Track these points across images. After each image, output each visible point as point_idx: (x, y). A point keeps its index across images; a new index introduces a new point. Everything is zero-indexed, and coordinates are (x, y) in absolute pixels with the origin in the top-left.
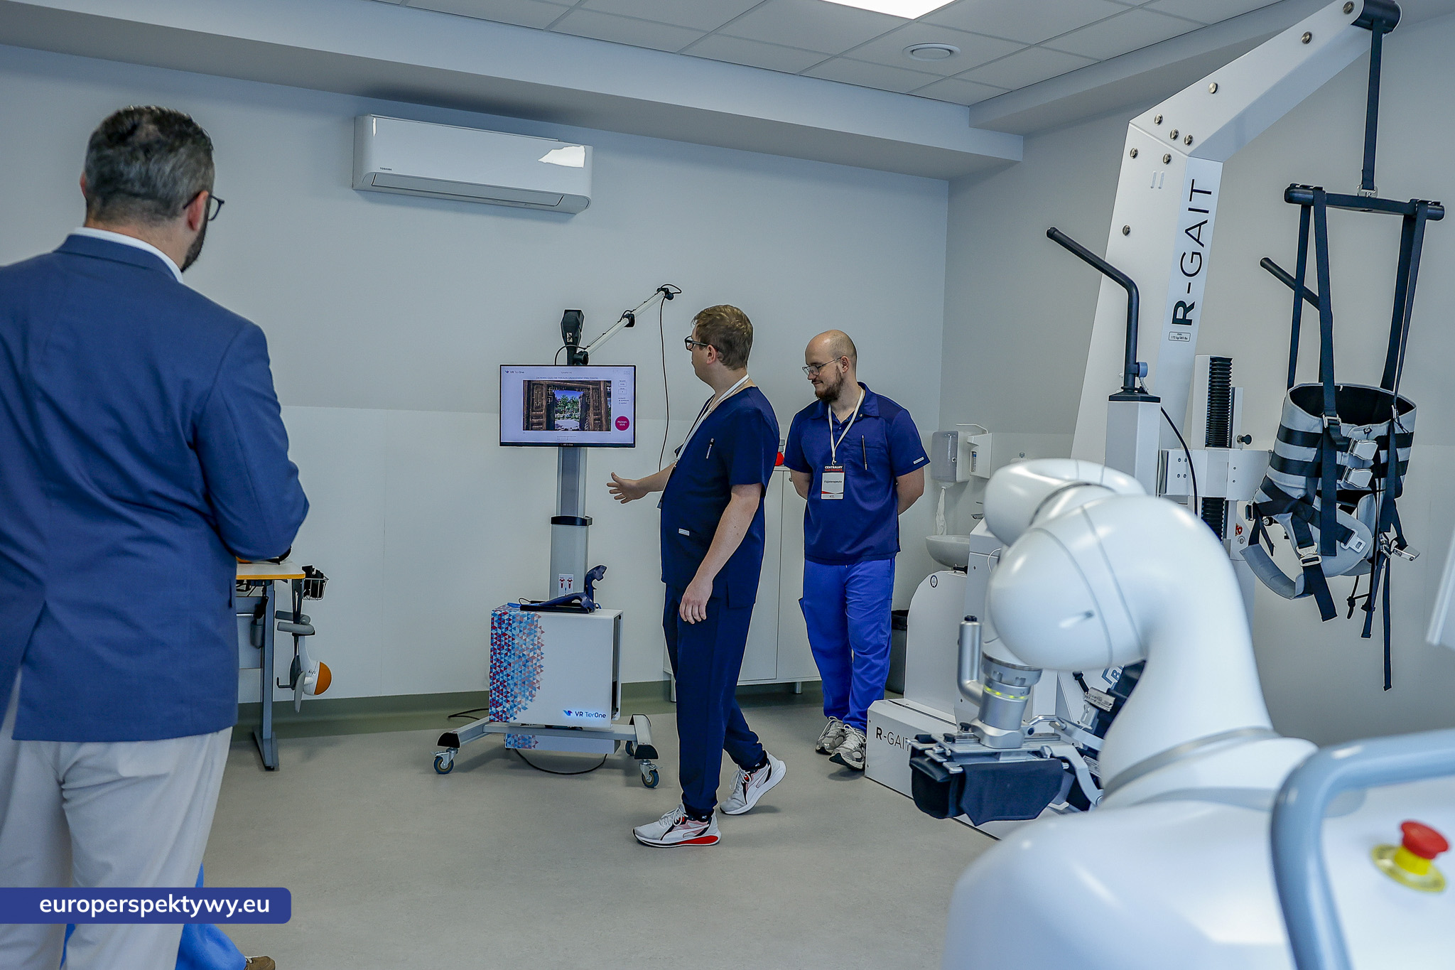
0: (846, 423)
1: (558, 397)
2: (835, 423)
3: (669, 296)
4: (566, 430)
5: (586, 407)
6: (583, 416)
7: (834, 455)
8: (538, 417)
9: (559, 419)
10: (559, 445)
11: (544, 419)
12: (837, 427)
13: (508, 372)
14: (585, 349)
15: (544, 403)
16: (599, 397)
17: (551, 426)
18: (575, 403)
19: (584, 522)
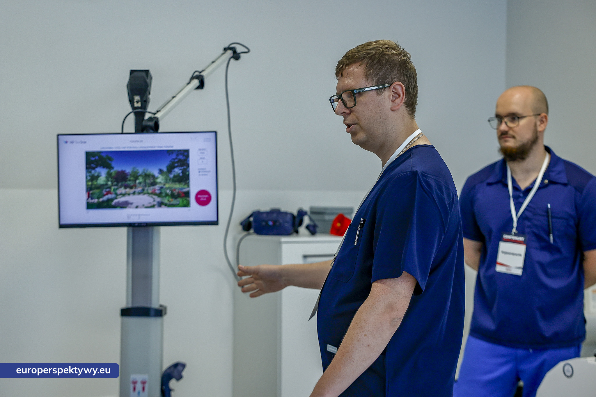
0: (528, 190)
2: (516, 188)
3: (236, 56)
7: (515, 224)
10: (128, 225)
12: (518, 193)
19: (160, 313)
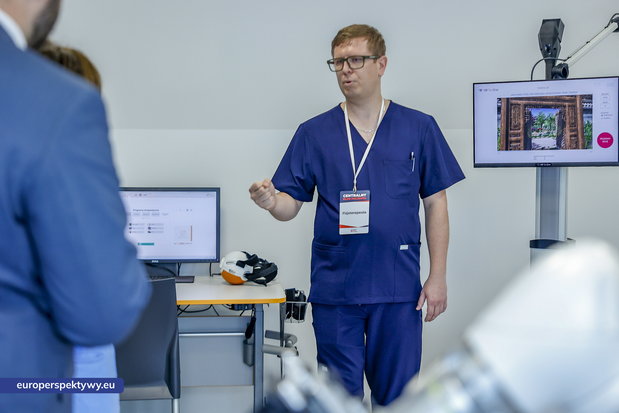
1: (535, 113)
4: (543, 149)
5: (562, 124)
6: (560, 133)
8: (516, 135)
9: (536, 137)
10: (536, 165)
11: (522, 137)
13: (481, 90)
14: (565, 60)
15: (522, 122)
16: (576, 114)
17: (528, 146)
18: (552, 120)
